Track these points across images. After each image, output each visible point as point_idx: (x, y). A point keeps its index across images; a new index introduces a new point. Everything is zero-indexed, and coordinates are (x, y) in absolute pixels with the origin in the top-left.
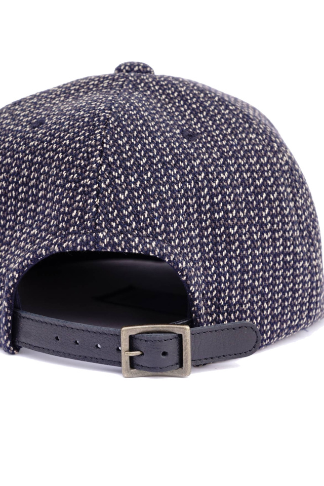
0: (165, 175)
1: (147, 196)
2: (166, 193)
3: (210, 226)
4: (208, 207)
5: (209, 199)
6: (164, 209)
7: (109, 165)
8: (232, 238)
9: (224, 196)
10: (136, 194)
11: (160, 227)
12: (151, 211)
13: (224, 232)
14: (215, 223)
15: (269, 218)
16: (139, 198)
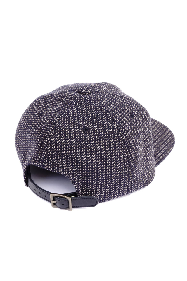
0: (70, 147)
1: (62, 154)
2: (69, 153)
3: (86, 165)
4: (85, 159)
5: (86, 156)
6: (67, 159)
7: (51, 141)
8: (93, 169)
9: (91, 155)
10: (58, 153)
11: (65, 165)
12: (62, 159)
13: (91, 167)
14: (88, 164)
15: (110, 162)
16: (59, 154)
